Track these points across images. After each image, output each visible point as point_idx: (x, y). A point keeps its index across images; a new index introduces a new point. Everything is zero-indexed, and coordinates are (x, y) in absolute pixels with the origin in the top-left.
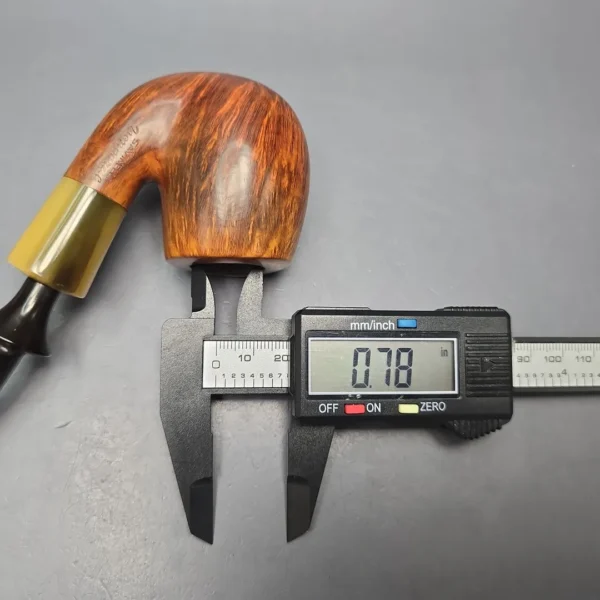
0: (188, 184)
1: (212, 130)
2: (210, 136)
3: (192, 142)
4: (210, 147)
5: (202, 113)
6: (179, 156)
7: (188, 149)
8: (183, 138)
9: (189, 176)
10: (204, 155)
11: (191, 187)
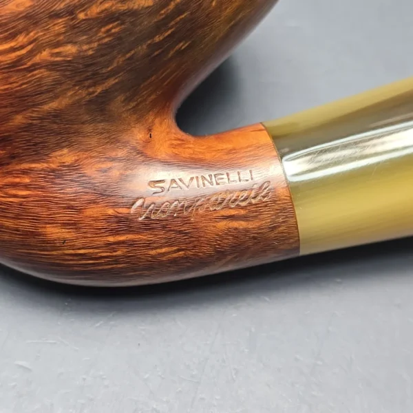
0: (157, 39)
1: (38, 73)
2: (52, 66)
3: (84, 93)
4: (70, 49)
5: (19, 119)
6: (121, 98)
7: (99, 90)
8: (86, 117)
9: (142, 49)
10: (89, 49)
11: (159, 27)
